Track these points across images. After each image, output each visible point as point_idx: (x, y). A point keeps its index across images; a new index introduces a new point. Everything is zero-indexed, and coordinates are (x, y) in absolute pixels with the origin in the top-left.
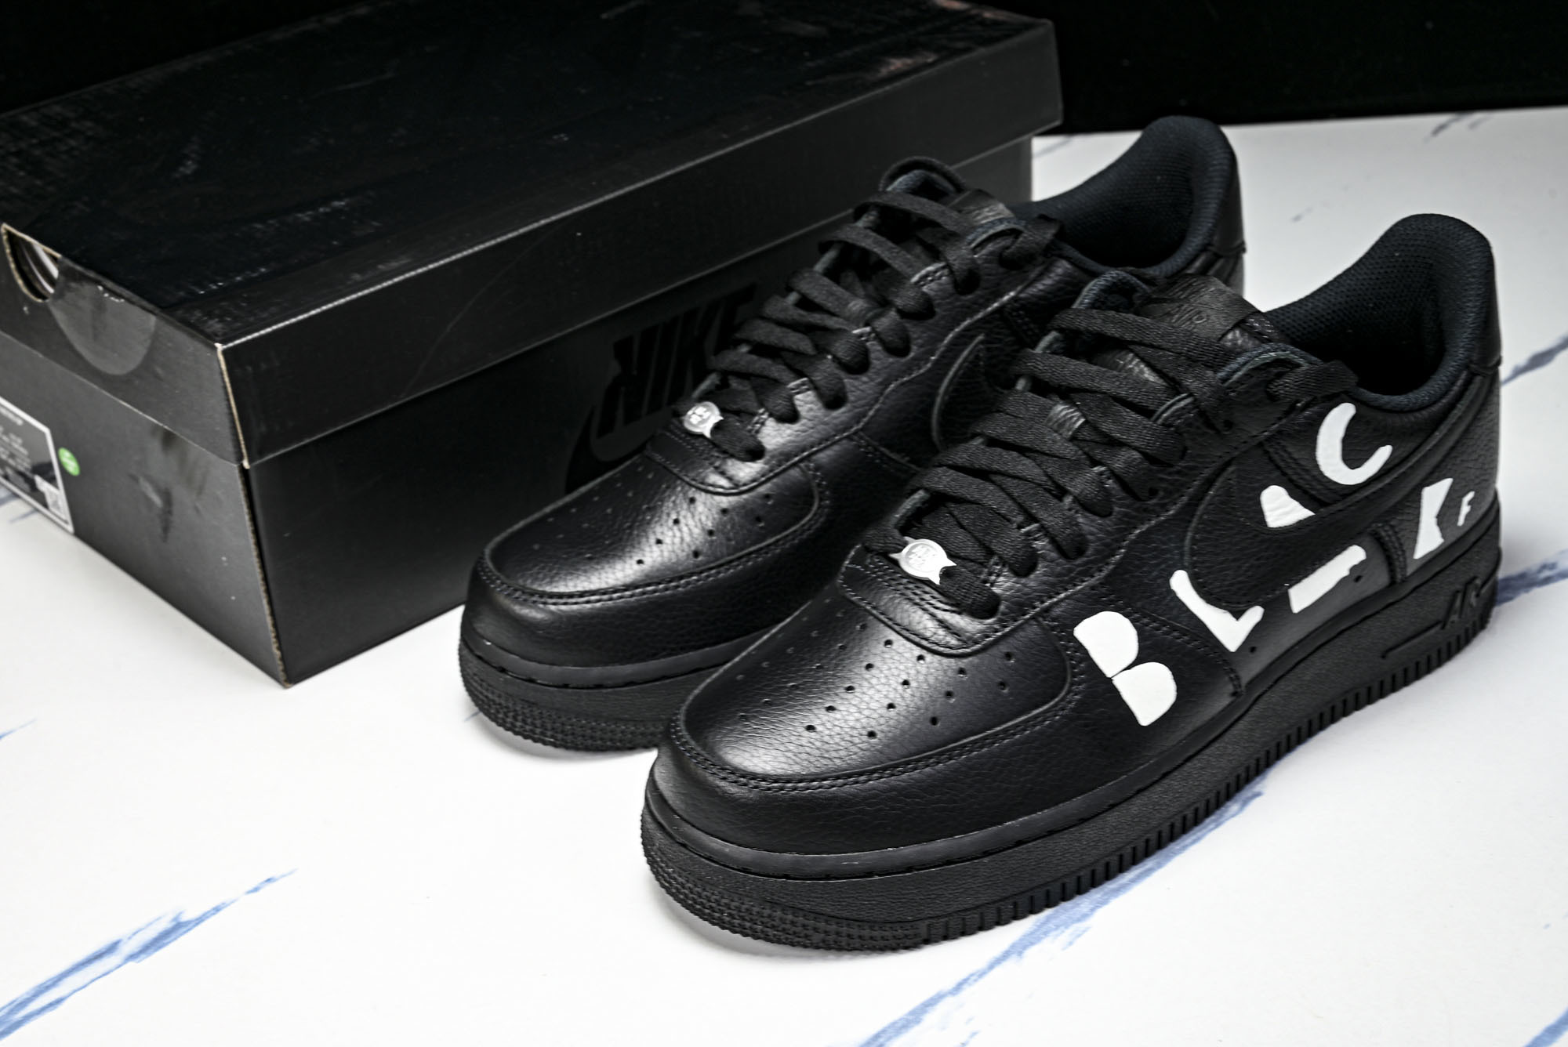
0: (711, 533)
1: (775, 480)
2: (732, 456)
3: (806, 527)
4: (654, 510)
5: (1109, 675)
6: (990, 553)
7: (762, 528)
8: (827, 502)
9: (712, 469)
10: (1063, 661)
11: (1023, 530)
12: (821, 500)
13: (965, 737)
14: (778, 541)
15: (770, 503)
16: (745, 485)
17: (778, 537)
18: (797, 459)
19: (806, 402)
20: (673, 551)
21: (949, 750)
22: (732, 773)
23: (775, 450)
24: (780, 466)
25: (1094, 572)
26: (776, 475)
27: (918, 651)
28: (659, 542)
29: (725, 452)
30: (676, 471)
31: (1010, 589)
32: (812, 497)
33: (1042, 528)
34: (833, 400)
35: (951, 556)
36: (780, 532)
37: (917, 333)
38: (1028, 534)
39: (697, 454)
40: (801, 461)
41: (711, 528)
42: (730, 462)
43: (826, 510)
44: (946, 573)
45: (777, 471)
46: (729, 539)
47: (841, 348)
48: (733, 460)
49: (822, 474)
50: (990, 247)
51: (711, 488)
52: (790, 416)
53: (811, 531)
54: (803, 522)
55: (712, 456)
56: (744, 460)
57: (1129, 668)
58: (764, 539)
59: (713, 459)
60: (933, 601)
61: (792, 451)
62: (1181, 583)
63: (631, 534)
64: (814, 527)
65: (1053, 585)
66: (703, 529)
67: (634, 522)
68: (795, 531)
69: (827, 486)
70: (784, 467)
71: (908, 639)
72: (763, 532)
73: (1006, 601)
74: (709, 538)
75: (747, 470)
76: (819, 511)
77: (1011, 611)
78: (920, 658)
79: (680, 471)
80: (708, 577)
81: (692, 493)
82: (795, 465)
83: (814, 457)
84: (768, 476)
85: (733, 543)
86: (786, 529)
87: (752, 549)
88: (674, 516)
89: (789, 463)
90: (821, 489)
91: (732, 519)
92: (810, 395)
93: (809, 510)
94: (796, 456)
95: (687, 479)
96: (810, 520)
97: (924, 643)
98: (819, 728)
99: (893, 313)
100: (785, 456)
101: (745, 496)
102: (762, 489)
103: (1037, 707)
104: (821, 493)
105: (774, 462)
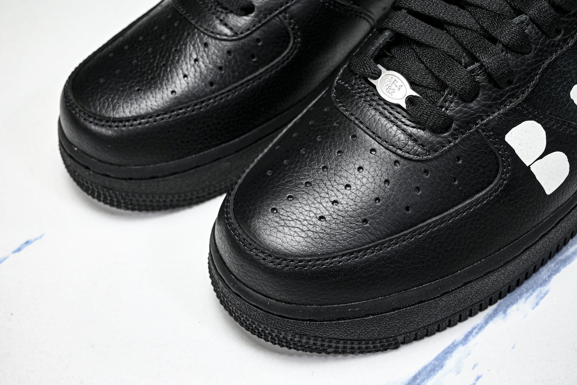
0: (220, 68)
1: (262, 28)
2: (231, 12)
3: (285, 58)
4: (179, 51)
5: (528, 165)
6: (443, 86)
7: (255, 62)
8: (299, 40)
9: (218, 21)
10: (496, 158)
11: (469, 68)
12: (295, 38)
13: (429, 218)
14: (267, 70)
15: (260, 44)
16: (242, 33)
17: (267, 67)
18: (277, 12)
20: (196, 83)
21: (418, 229)
22: (270, 256)
23: (261, 7)
24: (266, 18)
25: (519, 95)
26: (263, 25)
27: (394, 157)
28: (185, 76)
29: (226, 9)
30: (193, 22)
31: (460, 111)
32: (289, 37)
33: (482, 66)
35: (413, 85)
36: (268, 64)
38: (472, 71)
39: (207, 9)
40: (280, 13)
41: (220, 65)
42: (231, 16)
43: (298, 45)
44: (410, 100)
45: (263, 22)
46: (234, 72)
48: (232, 15)
49: (294, 21)
51: (218, 36)
53: (289, 60)
54: (283, 55)
55: (218, 11)
56: (241, 15)
57: (541, 157)
58: (257, 69)
59: (219, 13)
60: (403, 120)
61: (272, 7)
63: (166, 70)
64: (291, 58)
65: (490, 106)
66: (215, 66)
67: (167, 61)
68: (278, 62)
69: (298, 29)
70: (268, 18)
71: (387, 149)
72: (256, 64)
73: (457, 120)
74: (219, 72)
75: (243, 22)
76: (294, 46)
77: (460, 127)
78: (396, 162)
79: (196, 22)
80: (221, 99)
81: (206, 39)
82: (277, 15)
83: (289, 10)
84: (257, 26)
85: (236, 74)
86: (272, 61)
87: (249, 77)
88: (195, 56)
89: (272, 15)
90: (294, 32)
91: (234, 57)
93: (287, 46)
94: (276, 10)
95: (202, 29)
96: (288, 53)
97: (399, 152)
98: (328, 219)
100: (268, 9)
101: (242, 41)
102: (255, 35)
103: (478, 192)
104: (294, 34)
105: (261, 15)
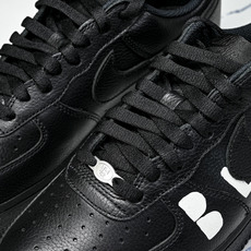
1: (21, 128)
3: (37, 148)
5: (194, 221)
6: (137, 171)
7: (16, 151)
8: (46, 135)
10: (173, 217)
11: (153, 159)
12: (43, 134)
15: (20, 139)
16: (7, 132)
18: (31, 118)
19: (33, 91)
23: (20, 115)
24: (23, 122)
25: (187, 175)
27: (106, 219)
32: (39, 134)
33: (161, 158)
34: (46, 89)
35: (117, 170)
36: (26, 152)
37: (83, 54)
38: (155, 161)
40: (33, 118)
43: (46, 139)
44: (115, 181)
45: (21, 125)
46: (2, 158)
47: (48, 64)
49: (43, 123)
50: (114, 10)
52: (27, 98)
53: (40, 149)
54: (36, 146)
56: (7, 120)
58: (18, 156)
60: (111, 194)
62: (225, 173)
64: (41, 147)
65: (167, 184)
69: (46, 129)
70: (25, 122)
71: (101, 213)
72: (17, 153)
73: (146, 194)
75: (8, 125)
76: (43, 140)
77: (148, 198)
78: (107, 222)
82: (31, 120)
83: (39, 116)
84: (17, 127)
85: (4, 159)
86: (28, 150)
87: (13, 161)
89: (28, 120)
90: (43, 130)
92: (35, 87)
93: (39, 140)
96: (39, 144)
97: (108, 215)
99: (71, 46)
100: (25, 116)
101: (8, 137)
102: (16, 133)
105: (20, 120)
